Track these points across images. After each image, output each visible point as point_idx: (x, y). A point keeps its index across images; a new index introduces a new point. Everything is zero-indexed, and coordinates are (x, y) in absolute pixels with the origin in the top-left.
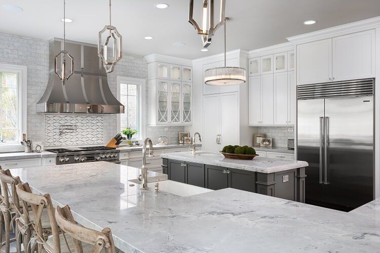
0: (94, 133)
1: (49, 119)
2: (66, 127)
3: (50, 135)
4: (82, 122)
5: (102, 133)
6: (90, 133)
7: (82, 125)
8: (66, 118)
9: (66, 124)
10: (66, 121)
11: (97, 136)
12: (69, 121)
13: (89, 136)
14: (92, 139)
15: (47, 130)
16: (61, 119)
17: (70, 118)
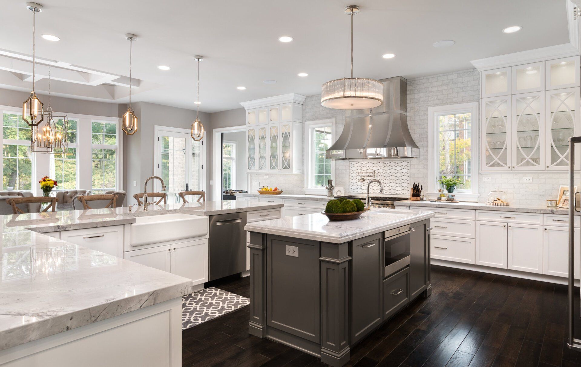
0: (398, 182)
1: (352, 166)
2: (368, 174)
3: (354, 181)
4: (385, 168)
5: (408, 182)
6: (394, 181)
7: (385, 172)
8: (368, 164)
9: (368, 171)
10: (368, 168)
11: (403, 185)
12: (371, 168)
13: (392, 184)
14: (396, 189)
15: (350, 177)
16: (363, 165)
17: (372, 164)
